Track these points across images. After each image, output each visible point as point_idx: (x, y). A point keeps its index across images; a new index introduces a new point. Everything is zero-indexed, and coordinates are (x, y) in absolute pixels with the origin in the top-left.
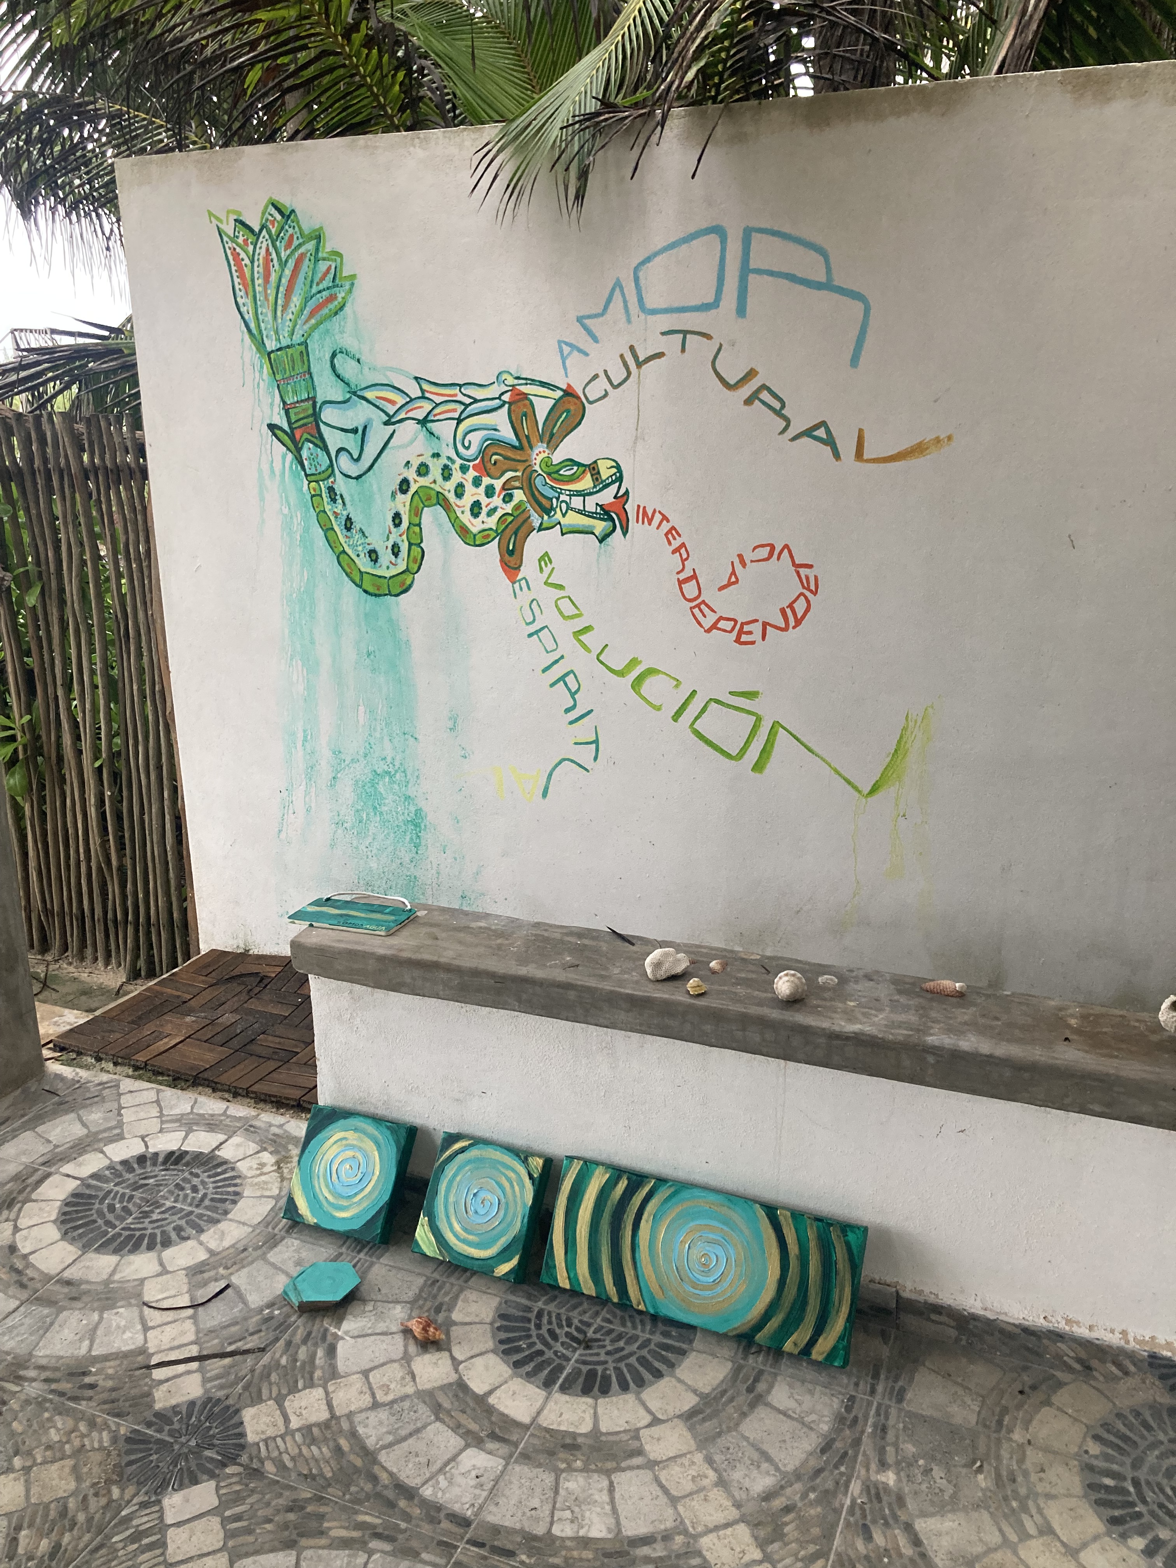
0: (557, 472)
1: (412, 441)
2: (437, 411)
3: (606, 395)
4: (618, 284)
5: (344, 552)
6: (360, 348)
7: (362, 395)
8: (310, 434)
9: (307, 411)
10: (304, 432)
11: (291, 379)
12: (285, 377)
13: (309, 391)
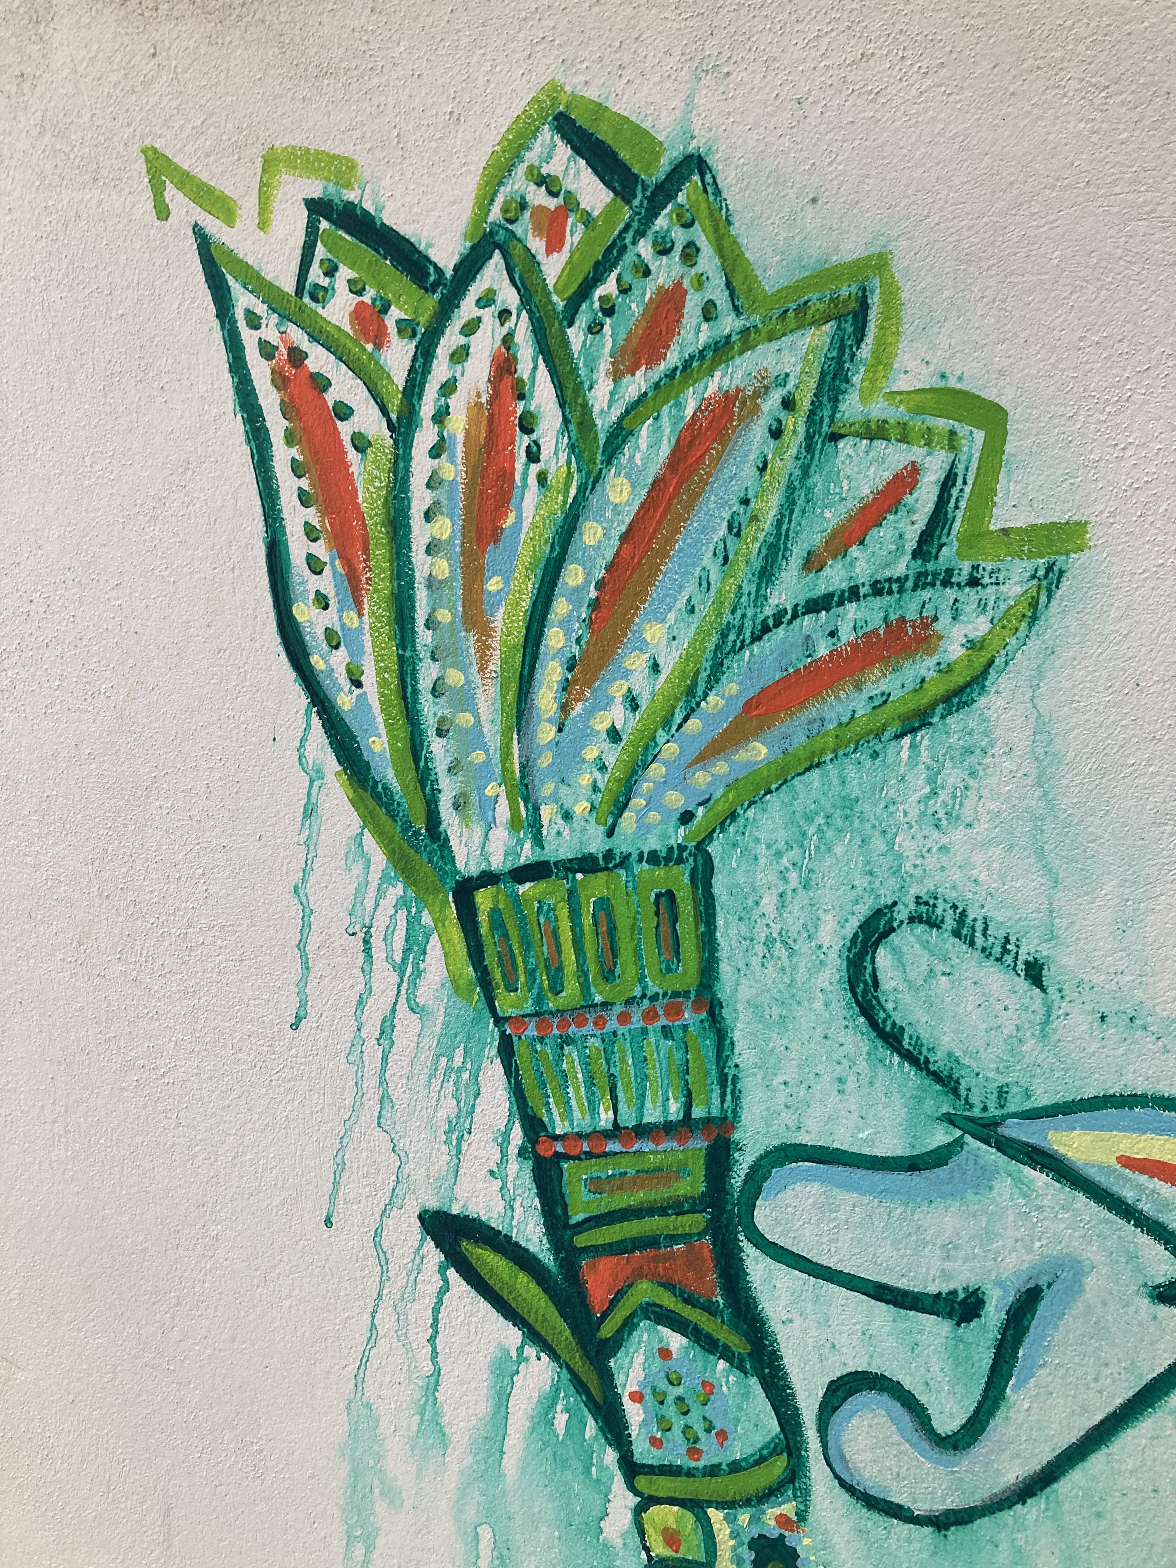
6: (1051, 912)
7: (1030, 1141)
8: (674, 1287)
9: (670, 1179)
10: (639, 1274)
11: (591, 1021)
12: (551, 1005)
13: (694, 1088)
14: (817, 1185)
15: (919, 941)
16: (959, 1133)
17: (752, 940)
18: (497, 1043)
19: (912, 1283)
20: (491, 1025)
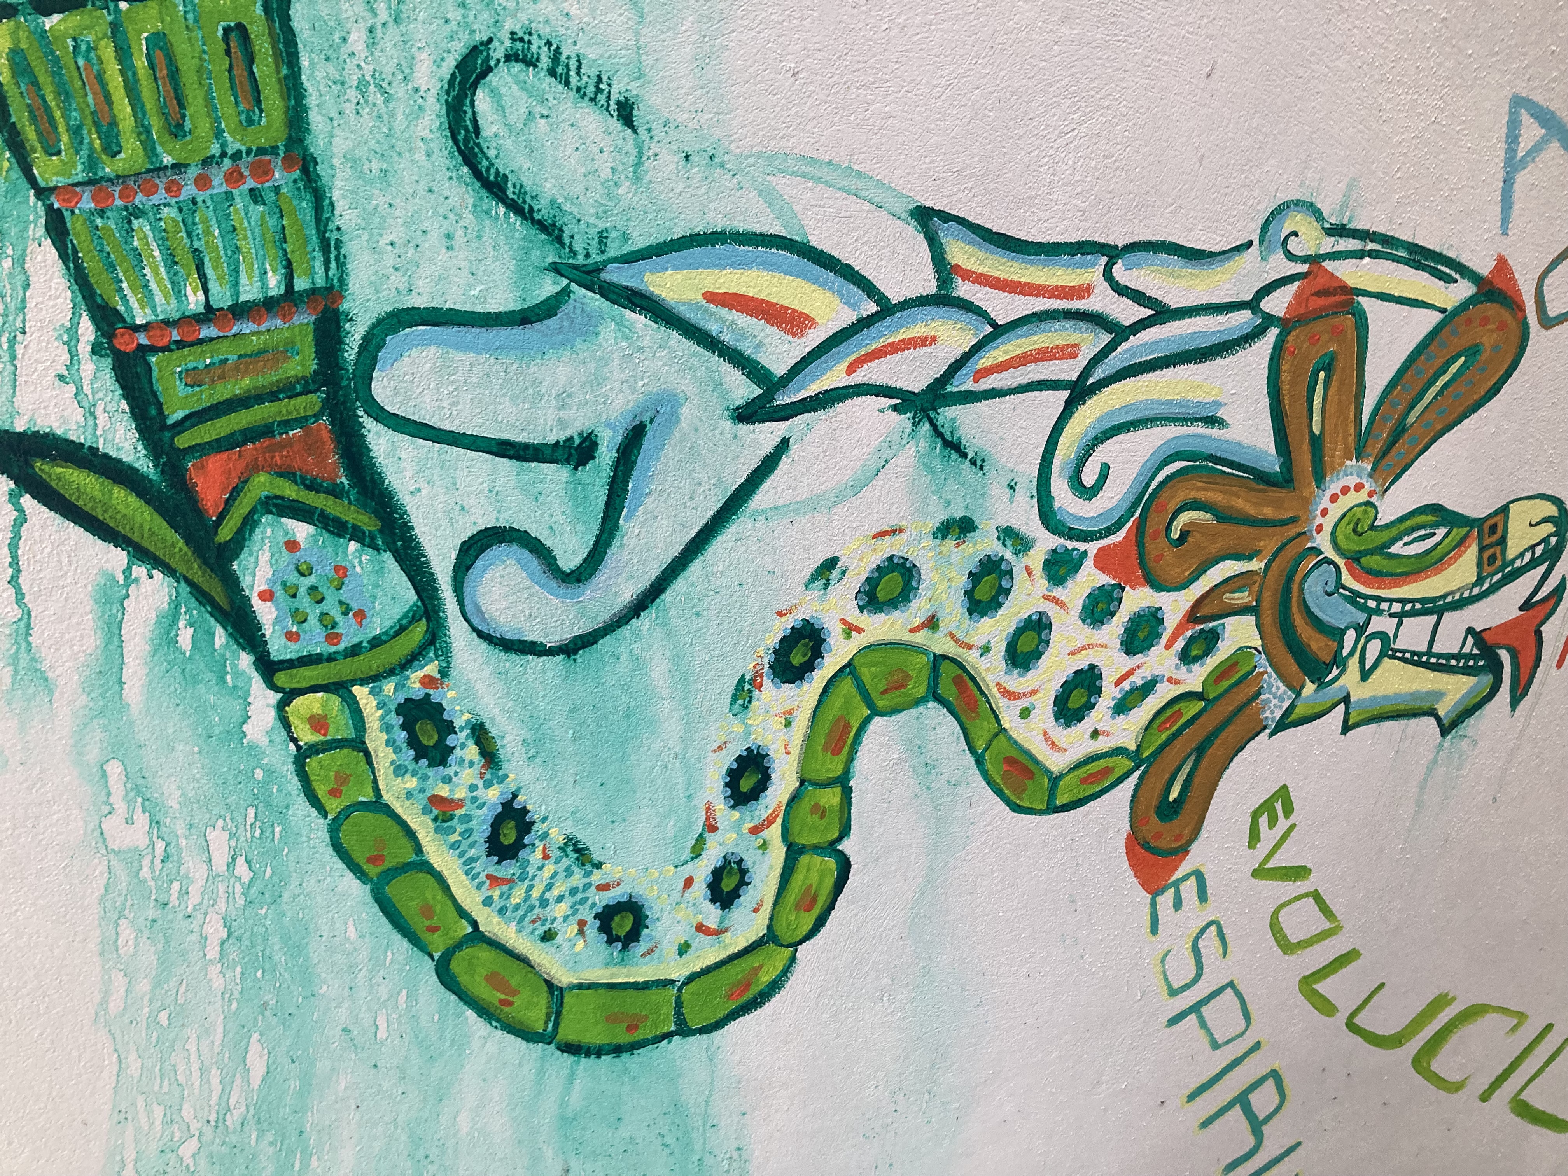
0: (1383, 548)
2: (990, 356)
5: (477, 936)
6: (638, 48)
7: (629, 284)
8: (294, 474)
9: (278, 360)
10: (255, 468)
11: (162, 186)
12: (108, 170)
13: (294, 258)
14: (433, 349)
15: (518, 83)
16: (565, 282)
17: (343, 84)
18: (43, 221)
19: (532, 436)
20: (32, 199)
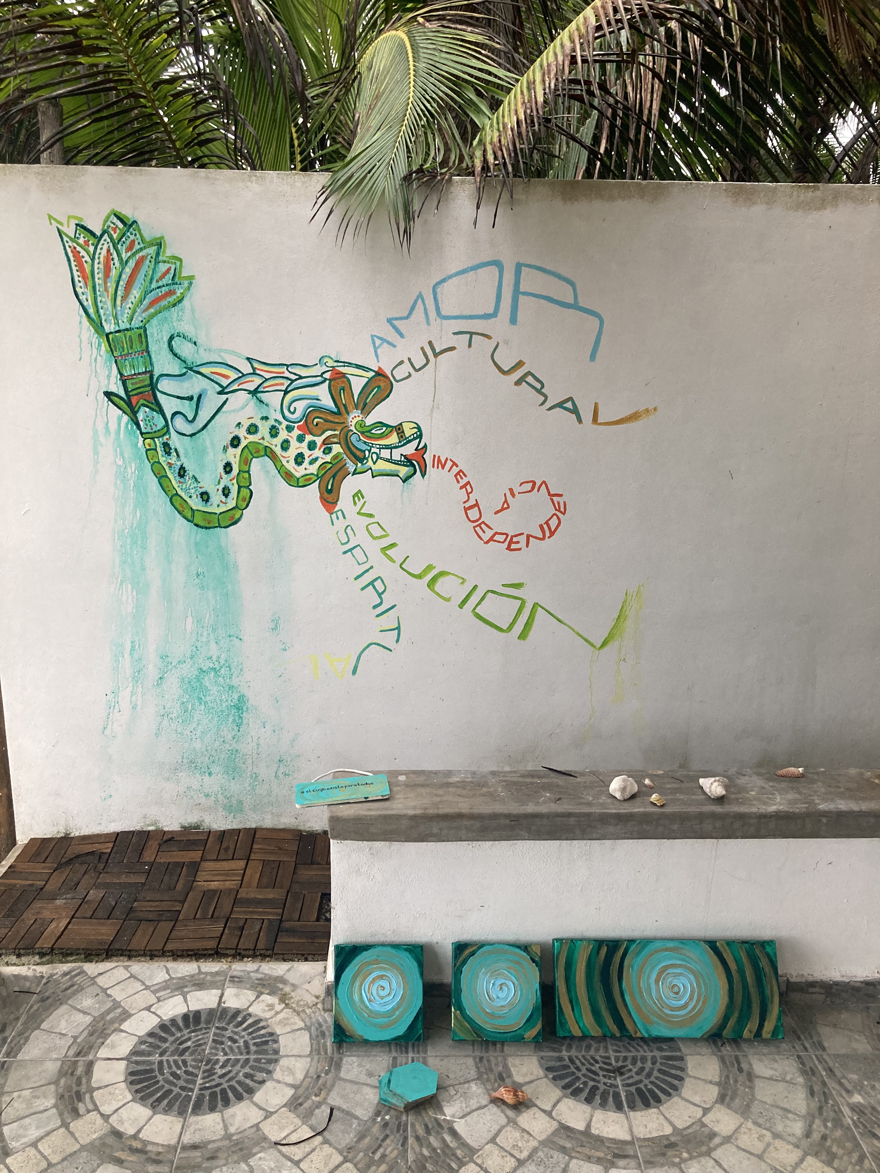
0: (369, 431)
1: (243, 408)
2: (266, 384)
3: (410, 375)
4: (420, 296)
5: (177, 494)
6: (197, 334)
8: (146, 400)
9: (144, 382)
10: (141, 399)
11: (130, 356)
12: (123, 354)
13: (147, 366)
